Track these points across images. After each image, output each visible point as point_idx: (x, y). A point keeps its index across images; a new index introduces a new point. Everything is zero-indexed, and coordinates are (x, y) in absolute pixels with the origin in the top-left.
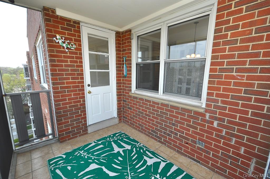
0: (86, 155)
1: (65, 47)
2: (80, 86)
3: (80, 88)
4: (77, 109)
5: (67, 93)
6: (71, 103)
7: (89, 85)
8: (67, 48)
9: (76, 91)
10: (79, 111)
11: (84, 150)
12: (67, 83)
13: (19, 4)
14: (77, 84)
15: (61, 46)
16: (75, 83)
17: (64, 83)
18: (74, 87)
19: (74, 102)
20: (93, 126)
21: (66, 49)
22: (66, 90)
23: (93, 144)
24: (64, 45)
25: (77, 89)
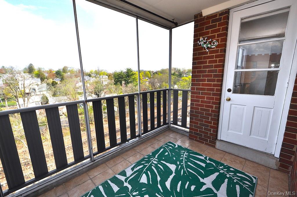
0: (184, 158)
1: (206, 48)
2: (215, 90)
3: (215, 92)
4: (208, 114)
5: (201, 95)
6: (202, 106)
7: (229, 90)
8: (208, 48)
9: (210, 94)
10: (210, 117)
11: (189, 154)
12: (203, 85)
13: (183, 23)
14: (212, 87)
15: (202, 47)
16: (210, 85)
17: (199, 85)
18: (208, 90)
19: (207, 106)
20: (224, 144)
21: (206, 49)
22: (201, 91)
23: (202, 158)
24: (205, 46)
25: (212, 92)
